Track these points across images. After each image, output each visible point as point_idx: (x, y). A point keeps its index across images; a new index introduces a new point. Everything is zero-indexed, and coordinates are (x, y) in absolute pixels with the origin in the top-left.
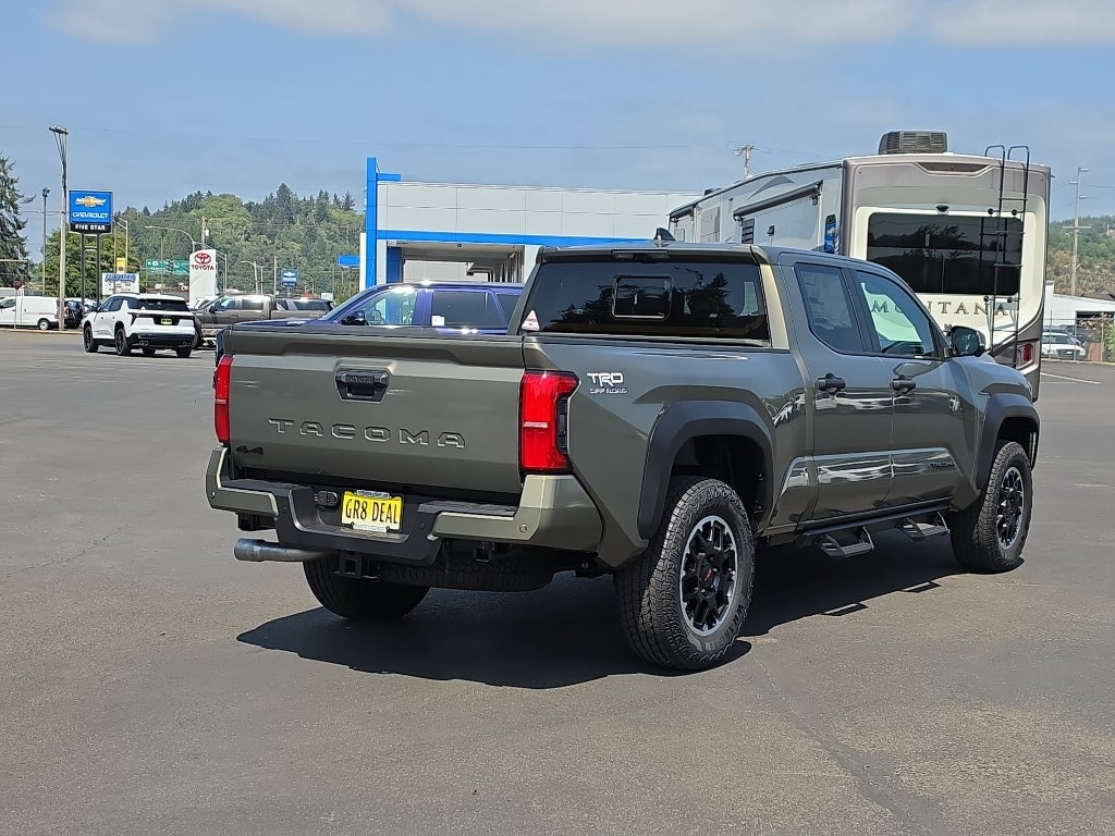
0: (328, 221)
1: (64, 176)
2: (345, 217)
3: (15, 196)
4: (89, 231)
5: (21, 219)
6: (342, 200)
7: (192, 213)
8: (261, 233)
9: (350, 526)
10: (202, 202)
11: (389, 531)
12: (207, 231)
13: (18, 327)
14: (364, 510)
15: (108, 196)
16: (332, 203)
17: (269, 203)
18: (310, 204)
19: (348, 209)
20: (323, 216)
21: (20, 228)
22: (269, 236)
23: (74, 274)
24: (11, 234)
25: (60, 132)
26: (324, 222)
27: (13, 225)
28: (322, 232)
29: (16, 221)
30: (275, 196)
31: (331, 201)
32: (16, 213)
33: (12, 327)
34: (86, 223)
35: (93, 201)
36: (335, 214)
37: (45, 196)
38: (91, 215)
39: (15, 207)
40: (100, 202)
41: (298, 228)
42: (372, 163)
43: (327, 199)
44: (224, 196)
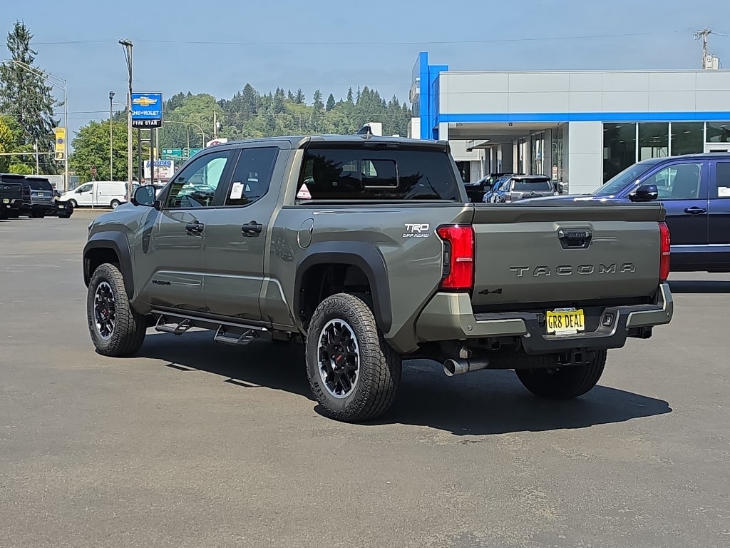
0: (284, 113)
1: (130, 82)
2: (298, 108)
3: (51, 101)
4: (144, 126)
5: (55, 119)
6: (295, 95)
7: (177, 110)
8: (231, 125)
9: (553, 333)
10: (184, 101)
11: (579, 332)
12: (218, 124)
13: (96, 207)
14: (560, 322)
15: (159, 96)
16: (287, 98)
17: (237, 99)
18: (269, 99)
19: (300, 102)
20: (280, 109)
21: (54, 126)
22: (238, 127)
23: (98, 162)
24: (48, 132)
25: (127, 44)
26: (281, 114)
27: (49, 124)
28: (280, 122)
29: (51, 120)
30: (242, 94)
31: (286, 96)
32: (52, 115)
33: (90, 207)
34: (141, 119)
35: (147, 101)
36: (289, 106)
37: (111, 98)
38: (146, 113)
39: (50, 109)
40: (152, 101)
41: (260, 119)
42: (424, 56)
43: (283, 95)
44: (201, 96)
